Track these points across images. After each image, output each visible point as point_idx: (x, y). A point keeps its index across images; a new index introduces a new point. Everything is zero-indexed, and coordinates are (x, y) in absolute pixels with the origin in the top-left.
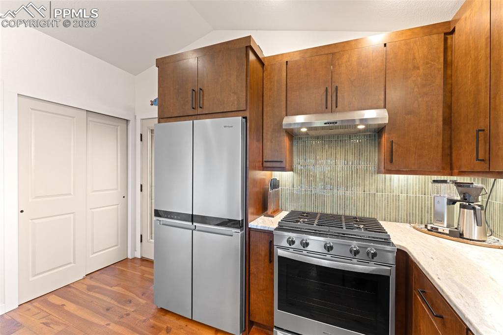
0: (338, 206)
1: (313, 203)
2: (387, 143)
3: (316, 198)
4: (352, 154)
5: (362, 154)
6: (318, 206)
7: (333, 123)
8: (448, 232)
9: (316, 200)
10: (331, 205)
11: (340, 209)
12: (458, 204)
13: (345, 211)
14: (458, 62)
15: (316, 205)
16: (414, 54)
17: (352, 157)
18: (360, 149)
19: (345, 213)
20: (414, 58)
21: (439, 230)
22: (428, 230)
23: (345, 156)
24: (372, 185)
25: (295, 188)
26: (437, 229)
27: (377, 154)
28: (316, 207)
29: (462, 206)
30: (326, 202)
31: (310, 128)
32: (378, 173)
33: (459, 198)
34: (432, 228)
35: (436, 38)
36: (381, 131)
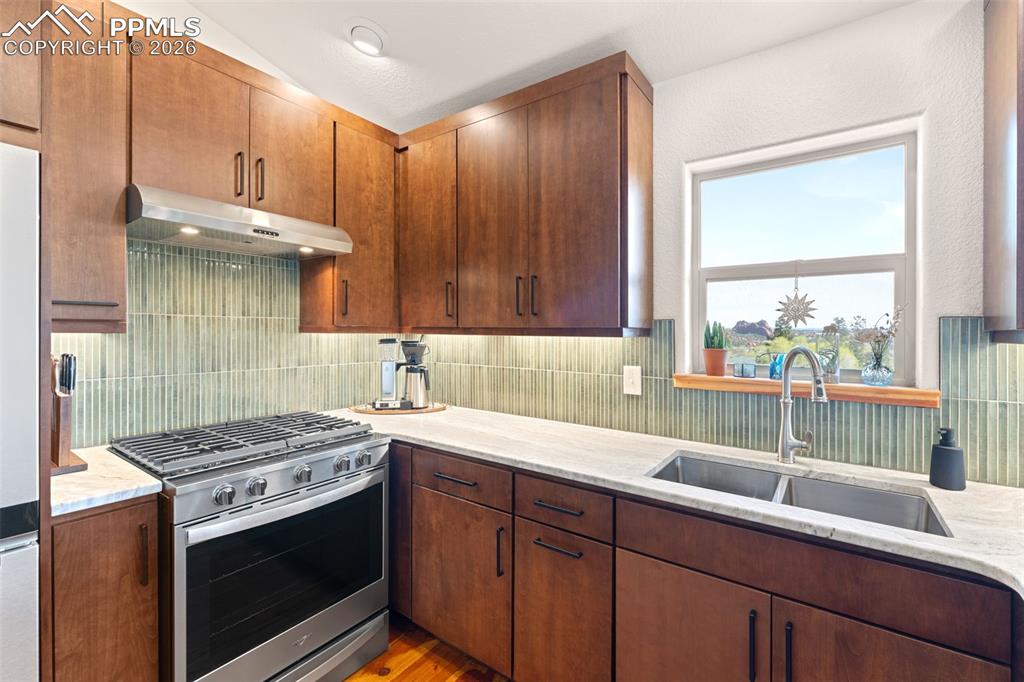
0: (229, 405)
1: (169, 409)
2: (338, 282)
3: (175, 396)
4: (257, 295)
5: (275, 296)
6: (181, 414)
7: (272, 234)
8: (398, 406)
9: (175, 400)
10: (214, 404)
11: (234, 410)
12: (403, 368)
13: (244, 411)
14: (413, 194)
15: (175, 413)
16: (368, 158)
17: (257, 300)
18: (271, 287)
19: (244, 416)
20: (367, 165)
21: (390, 406)
22: (377, 409)
23: (243, 298)
24: (291, 353)
25: (111, 379)
26: (387, 405)
27: (298, 298)
28: (175, 417)
29: (408, 370)
30: (203, 399)
31: (206, 229)
32: (300, 332)
33: (404, 361)
34: (382, 405)
35: (388, 149)
36: (318, 261)
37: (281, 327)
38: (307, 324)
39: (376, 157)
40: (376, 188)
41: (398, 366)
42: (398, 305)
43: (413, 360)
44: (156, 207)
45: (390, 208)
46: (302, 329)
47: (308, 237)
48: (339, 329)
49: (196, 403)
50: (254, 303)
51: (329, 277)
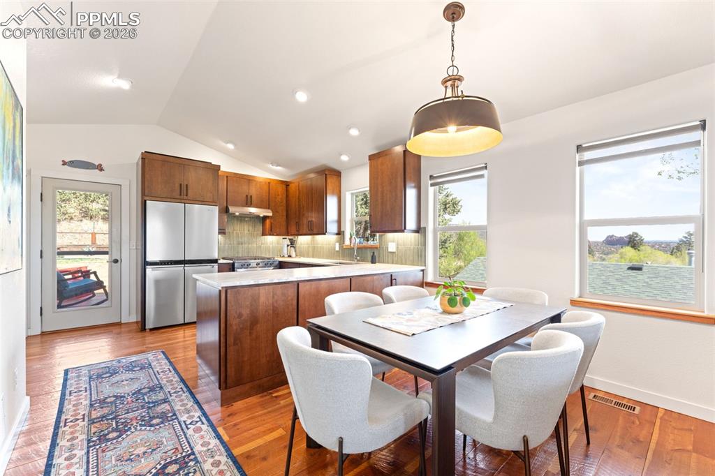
2: (270, 223)
3: (234, 250)
4: (252, 226)
5: (256, 226)
16: (279, 189)
20: (279, 191)
23: (248, 227)
24: (261, 240)
27: (261, 226)
29: (290, 247)
30: (240, 251)
31: (240, 213)
33: (290, 244)
34: (283, 256)
35: (284, 186)
36: (265, 218)
37: (257, 234)
38: (264, 234)
39: (281, 189)
40: (281, 197)
41: (288, 246)
42: (287, 228)
43: (292, 243)
44: (232, 209)
45: (285, 202)
46: (263, 235)
47: (262, 212)
48: (270, 235)
49: (238, 252)
50: (251, 228)
51: (268, 221)
